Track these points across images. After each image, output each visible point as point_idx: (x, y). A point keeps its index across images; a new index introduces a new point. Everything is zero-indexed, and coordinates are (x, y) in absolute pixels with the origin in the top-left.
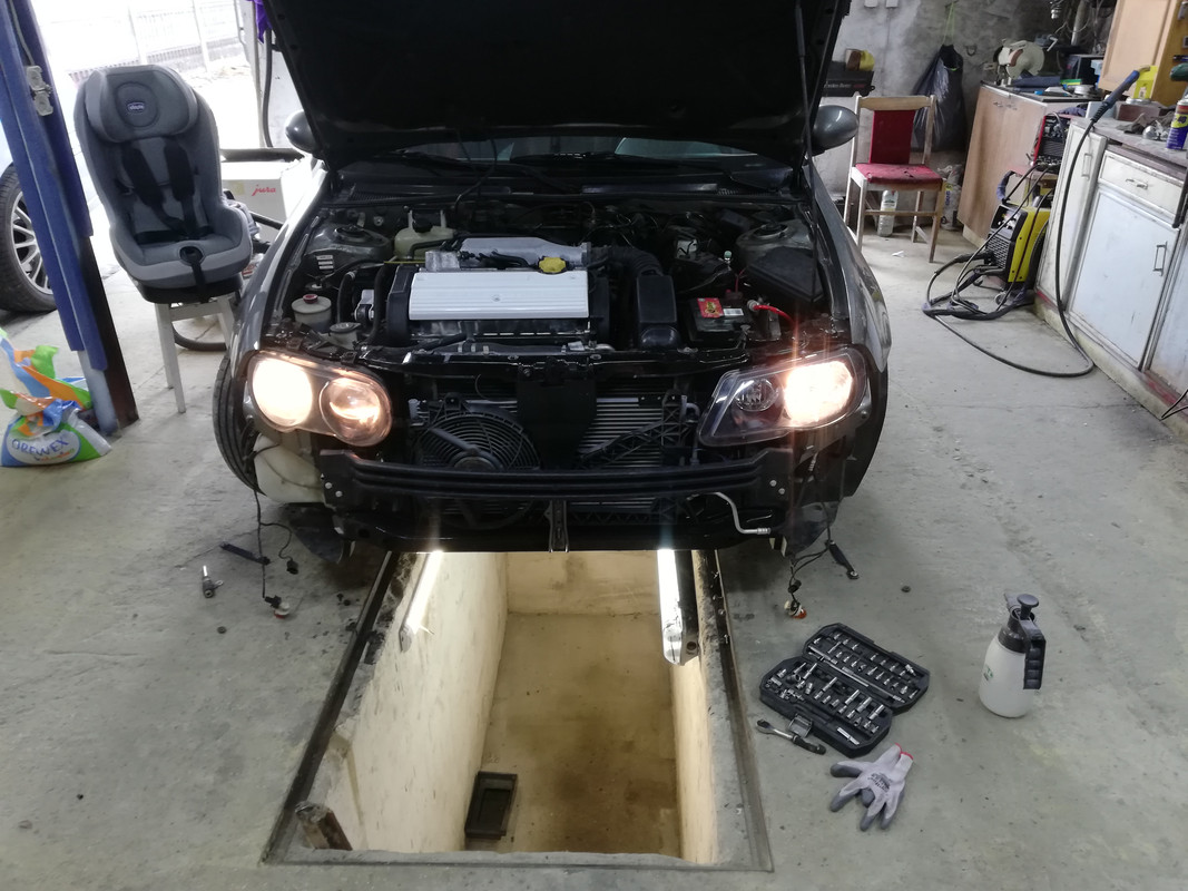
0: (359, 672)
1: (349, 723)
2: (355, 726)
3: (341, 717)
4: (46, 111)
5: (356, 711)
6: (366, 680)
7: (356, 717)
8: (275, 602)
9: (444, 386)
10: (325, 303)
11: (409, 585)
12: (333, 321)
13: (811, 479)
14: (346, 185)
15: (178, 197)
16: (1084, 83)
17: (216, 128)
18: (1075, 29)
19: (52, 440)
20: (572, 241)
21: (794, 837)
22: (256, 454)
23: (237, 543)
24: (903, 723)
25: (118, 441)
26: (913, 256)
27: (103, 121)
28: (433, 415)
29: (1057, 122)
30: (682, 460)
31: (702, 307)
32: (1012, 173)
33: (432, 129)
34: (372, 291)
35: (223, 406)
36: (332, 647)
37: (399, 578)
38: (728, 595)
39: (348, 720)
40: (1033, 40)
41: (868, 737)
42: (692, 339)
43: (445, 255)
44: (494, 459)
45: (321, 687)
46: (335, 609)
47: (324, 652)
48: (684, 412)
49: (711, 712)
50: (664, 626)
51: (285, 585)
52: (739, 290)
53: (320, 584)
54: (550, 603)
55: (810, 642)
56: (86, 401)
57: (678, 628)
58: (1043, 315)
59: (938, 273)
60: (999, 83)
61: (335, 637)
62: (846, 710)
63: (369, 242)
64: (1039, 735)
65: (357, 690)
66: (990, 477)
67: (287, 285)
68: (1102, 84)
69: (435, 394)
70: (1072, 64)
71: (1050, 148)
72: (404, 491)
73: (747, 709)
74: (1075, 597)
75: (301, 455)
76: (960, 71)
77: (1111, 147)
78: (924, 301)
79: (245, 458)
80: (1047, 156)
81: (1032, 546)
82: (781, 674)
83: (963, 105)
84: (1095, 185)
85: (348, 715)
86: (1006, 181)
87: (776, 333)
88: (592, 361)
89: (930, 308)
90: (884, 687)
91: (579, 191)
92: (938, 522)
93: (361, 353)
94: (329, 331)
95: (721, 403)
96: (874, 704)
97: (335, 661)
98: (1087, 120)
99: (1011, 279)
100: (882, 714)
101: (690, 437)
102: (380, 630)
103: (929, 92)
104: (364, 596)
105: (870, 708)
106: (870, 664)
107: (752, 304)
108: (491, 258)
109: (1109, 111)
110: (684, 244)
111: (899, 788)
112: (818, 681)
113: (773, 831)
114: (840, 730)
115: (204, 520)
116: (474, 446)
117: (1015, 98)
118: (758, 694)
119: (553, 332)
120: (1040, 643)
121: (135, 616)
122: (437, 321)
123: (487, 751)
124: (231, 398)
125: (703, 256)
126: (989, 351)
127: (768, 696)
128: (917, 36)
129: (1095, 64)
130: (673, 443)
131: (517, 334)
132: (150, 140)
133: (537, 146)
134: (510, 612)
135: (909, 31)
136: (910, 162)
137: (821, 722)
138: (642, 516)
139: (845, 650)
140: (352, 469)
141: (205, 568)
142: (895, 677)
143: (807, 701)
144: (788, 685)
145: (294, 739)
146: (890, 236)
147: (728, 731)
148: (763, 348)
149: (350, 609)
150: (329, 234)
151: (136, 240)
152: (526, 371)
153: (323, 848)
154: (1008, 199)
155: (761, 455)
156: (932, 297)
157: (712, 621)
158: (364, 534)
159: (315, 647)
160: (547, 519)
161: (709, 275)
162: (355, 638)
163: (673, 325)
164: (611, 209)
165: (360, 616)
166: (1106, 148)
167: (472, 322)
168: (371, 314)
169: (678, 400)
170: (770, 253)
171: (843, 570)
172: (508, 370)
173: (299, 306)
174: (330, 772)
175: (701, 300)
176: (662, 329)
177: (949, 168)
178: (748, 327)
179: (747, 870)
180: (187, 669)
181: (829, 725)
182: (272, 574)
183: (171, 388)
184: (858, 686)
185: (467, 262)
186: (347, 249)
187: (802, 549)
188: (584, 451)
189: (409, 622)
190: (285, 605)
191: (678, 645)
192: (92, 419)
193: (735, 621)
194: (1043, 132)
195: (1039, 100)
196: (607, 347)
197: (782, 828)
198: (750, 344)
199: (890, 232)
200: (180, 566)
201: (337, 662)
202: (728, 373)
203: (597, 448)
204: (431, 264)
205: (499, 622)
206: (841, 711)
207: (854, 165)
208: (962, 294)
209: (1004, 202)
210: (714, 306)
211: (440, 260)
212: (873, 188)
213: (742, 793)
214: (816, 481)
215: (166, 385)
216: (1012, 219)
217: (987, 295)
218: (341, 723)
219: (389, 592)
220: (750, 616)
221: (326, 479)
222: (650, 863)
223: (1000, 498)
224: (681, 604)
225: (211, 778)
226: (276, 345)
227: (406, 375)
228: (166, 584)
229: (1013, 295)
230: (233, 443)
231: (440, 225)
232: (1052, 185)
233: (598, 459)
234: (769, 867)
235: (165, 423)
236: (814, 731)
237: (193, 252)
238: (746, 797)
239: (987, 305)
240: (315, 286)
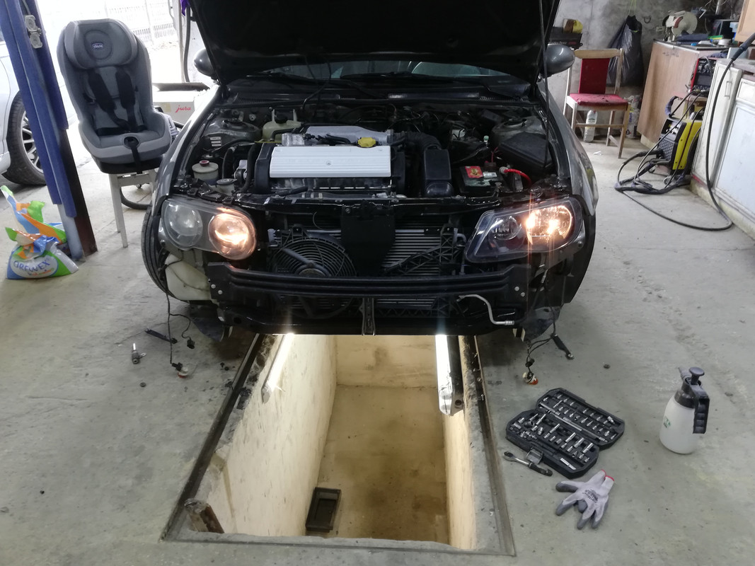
0: (233, 415)
1: (225, 447)
2: (229, 450)
3: (219, 444)
4: (38, 46)
5: (230, 440)
6: (237, 419)
7: (230, 444)
8: (178, 367)
9: (292, 220)
10: (214, 166)
11: (269, 358)
12: (220, 178)
13: (542, 289)
14: (231, 94)
15: (124, 105)
16: (725, 38)
17: (149, 61)
18: (718, 3)
19: (39, 262)
20: (380, 128)
21: (530, 533)
22: (166, 266)
23: (156, 329)
24: (606, 456)
25: (83, 264)
26: (607, 154)
27: (75, 53)
28: (284, 240)
29: (707, 63)
30: (454, 272)
31: (468, 172)
32: (676, 97)
33: (287, 55)
34: (246, 161)
35: (148, 238)
36: (215, 397)
37: (262, 354)
38: (484, 368)
39: (225, 446)
40: (690, 11)
41: (582, 465)
42: (461, 192)
43: (295, 136)
44: (325, 270)
45: (207, 424)
46: (219, 372)
47: (210, 400)
48: (455, 239)
49: (472, 446)
50: (440, 389)
51: (186, 356)
52: (494, 161)
53: (210, 357)
54: (364, 379)
55: (541, 400)
56: (63, 238)
57: (449, 390)
58: (696, 191)
59: (625, 164)
60: (666, 40)
61: (218, 390)
62: (566, 446)
63: (245, 129)
64: (703, 466)
65: (231, 426)
66: (663, 294)
67: (189, 155)
68: (737, 38)
69: (286, 226)
70: (716, 26)
71: (702, 80)
72: (263, 290)
73: (497, 444)
74: (725, 374)
75: (196, 267)
76: (640, 33)
77: (745, 76)
78: (615, 181)
79: (159, 269)
80: (700, 86)
81: (694, 340)
82: (520, 421)
83: (641, 56)
84: (734, 102)
85: (225, 443)
86: (671, 103)
87: (520, 188)
88: (393, 203)
89: (619, 186)
90: (593, 431)
91: (386, 96)
92: (628, 323)
93: (236, 197)
94: (216, 184)
95: (480, 235)
96: (586, 443)
97: (217, 406)
98: (728, 59)
99: (675, 167)
100: (592, 450)
101: (460, 256)
102: (249, 387)
103: (619, 46)
104: (237, 366)
105: (583, 445)
106: (583, 416)
107: (503, 169)
108: (326, 138)
109: (744, 53)
110: (456, 132)
111: (604, 501)
112: (547, 426)
113: (515, 528)
114: (562, 460)
115: (135, 314)
116: (311, 261)
117: (677, 49)
118: (505, 434)
119: (367, 187)
120: (705, 401)
121: (87, 375)
122: (288, 179)
123: (321, 473)
124: (153, 231)
125: (469, 139)
126: (661, 213)
127: (512, 435)
128: (611, 10)
129: (733, 25)
130: (448, 261)
131: (342, 188)
132: (106, 68)
133: (360, 68)
134: (338, 385)
135: (606, 7)
136: (606, 93)
137: (549, 454)
138: (425, 311)
139: (564, 406)
140: (229, 275)
141: (134, 345)
142: (600, 425)
143: (539, 440)
144: (526, 429)
145: (187, 457)
146: (592, 142)
147: (484, 459)
148: (511, 197)
149: (229, 372)
150: (219, 124)
151: (96, 132)
152: (348, 210)
153: (204, 531)
154: (673, 114)
155: (509, 269)
156: (621, 180)
157: (473, 385)
158: (238, 321)
159: (204, 397)
160: (360, 313)
161: (472, 151)
162: (231, 391)
163: (448, 181)
164: (407, 108)
165: (235, 377)
166: (742, 77)
167: (312, 179)
168: (245, 175)
169: (452, 231)
170: (515, 137)
171: (563, 353)
172: (335, 209)
173: (197, 168)
174: (211, 481)
175: (468, 167)
176: (441, 184)
177: (631, 98)
178: (500, 184)
179: (497, 555)
180: (119, 410)
181: (554, 456)
182: (179, 349)
183: (119, 232)
184: (575, 430)
185: (309, 141)
186: (230, 133)
187: (536, 337)
188: (387, 266)
189: (268, 383)
190: (185, 369)
191: (449, 402)
192: (67, 250)
193: (489, 386)
194: (697, 69)
195: (693, 49)
196: (403, 197)
197: (522, 526)
198: (501, 195)
199: (592, 139)
200: (118, 344)
201: (219, 407)
202: (487, 212)
203: (395, 264)
204: (285, 142)
205: (331, 390)
206: (563, 446)
207: (569, 94)
208: (642, 178)
209: (670, 116)
210: (477, 171)
211: (292, 140)
212: (581, 109)
213: (493, 501)
214: (546, 290)
215: (116, 230)
216: (676, 127)
217: (658, 179)
218: (220, 448)
219: (255, 363)
220: (499, 383)
221: (212, 282)
222: (429, 548)
223: (671, 308)
224: (451, 375)
225: (130, 482)
226: (181, 193)
227: (267, 212)
228: (107, 355)
229: (676, 179)
230: (154, 262)
231: (293, 120)
232: (703, 104)
233: (395, 271)
234: (513, 553)
235: (114, 253)
236: (544, 460)
237: (132, 140)
238: (496, 504)
239: (658, 185)
240: (208, 156)
